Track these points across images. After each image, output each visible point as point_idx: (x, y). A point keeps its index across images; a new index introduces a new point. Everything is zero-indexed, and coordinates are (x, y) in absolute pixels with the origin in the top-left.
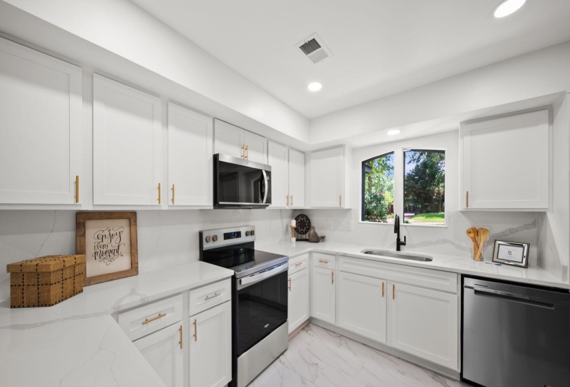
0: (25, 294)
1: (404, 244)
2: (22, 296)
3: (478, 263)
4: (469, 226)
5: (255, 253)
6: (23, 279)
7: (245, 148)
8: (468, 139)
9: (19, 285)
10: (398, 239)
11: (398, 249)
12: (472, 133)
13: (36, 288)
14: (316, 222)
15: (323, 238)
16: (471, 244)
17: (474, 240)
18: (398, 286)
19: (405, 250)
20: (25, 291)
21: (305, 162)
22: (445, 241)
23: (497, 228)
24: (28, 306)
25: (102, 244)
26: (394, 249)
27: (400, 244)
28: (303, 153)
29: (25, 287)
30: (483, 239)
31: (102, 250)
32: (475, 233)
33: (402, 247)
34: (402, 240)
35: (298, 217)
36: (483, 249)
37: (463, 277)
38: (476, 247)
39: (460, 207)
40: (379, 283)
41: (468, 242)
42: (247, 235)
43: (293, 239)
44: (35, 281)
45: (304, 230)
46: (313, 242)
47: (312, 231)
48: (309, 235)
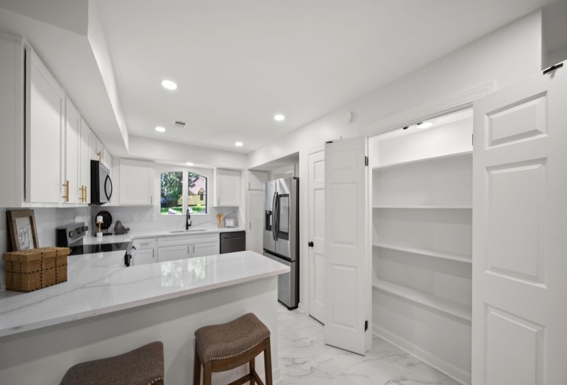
0: (43, 278)
1: (190, 225)
3: (220, 228)
5: (84, 247)
6: (41, 265)
9: (38, 271)
10: (187, 223)
11: (187, 229)
13: (54, 270)
15: (128, 229)
16: (218, 222)
17: (219, 219)
18: (196, 246)
19: (190, 229)
20: (43, 275)
22: (208, 222)
23: (226, 214)
24: (47, 286)
25: (22, 241)
26: (184, 229)
27: (188, 226)
29: (43, 272)
30: (222, 218)
32: (219, 216)
33: (189, 227)
34: (189, 223)
35: (99, 214)
36: (222, 223)
37: (221, 234)
38: (220, 222)
39: (215, 205)
40: (186, 247)
41: (216, 221)
42: (83, 230)
43: (100, 234)
44: (52, 264)
45: (105, 226)
46: (120, 234)
47: (119, 225)
48: (116, 229)
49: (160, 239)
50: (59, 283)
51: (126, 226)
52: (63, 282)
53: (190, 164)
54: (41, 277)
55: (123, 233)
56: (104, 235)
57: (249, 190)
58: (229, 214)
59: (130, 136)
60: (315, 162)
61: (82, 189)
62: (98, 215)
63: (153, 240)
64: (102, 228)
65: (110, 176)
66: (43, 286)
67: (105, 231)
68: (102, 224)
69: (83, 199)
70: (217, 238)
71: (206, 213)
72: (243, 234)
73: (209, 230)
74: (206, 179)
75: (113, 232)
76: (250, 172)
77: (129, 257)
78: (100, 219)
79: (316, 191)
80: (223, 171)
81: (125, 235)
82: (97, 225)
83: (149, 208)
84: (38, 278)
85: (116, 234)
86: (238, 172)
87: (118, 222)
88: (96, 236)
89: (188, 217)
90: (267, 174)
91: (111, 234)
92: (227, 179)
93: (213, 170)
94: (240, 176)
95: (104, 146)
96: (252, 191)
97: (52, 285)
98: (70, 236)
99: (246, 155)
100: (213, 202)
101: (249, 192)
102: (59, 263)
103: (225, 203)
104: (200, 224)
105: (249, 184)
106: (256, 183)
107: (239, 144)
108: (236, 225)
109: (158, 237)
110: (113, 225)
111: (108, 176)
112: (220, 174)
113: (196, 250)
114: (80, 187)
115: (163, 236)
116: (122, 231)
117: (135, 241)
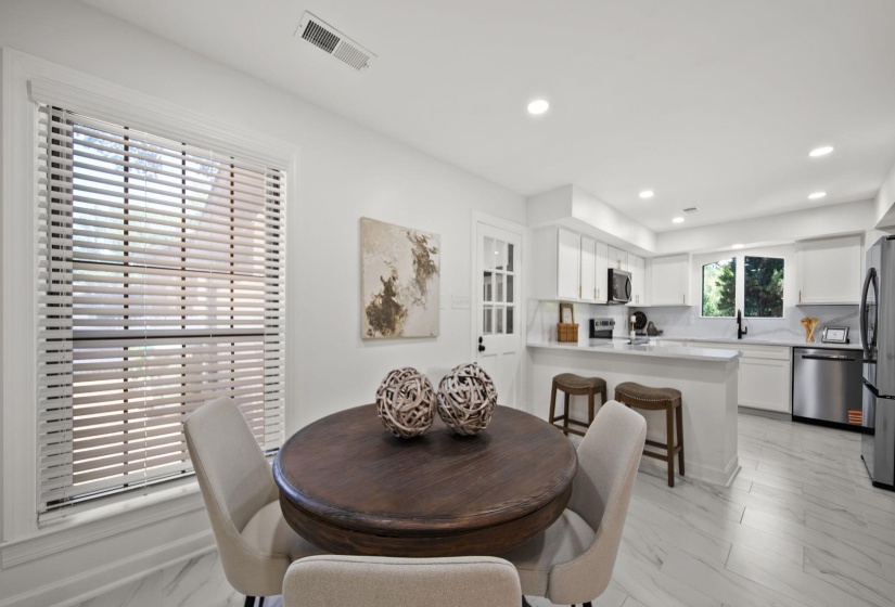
1: (745, 333)
4: (803, 316)
7: (619, 262)
8: (801, 253)
10: (740, 331)
11: (740, 337)
12: (804, 249)
15: (661, 332)
16: (805, 330)
17: (807, 327)
19: (745, 338)
21: (645, 267)
23: (827, 318)
26: (735, 338)
27: (741, 334)
28: (643, 258)
30: (814, 325)
32: (809, 321)
33: (743, 336)
34: (743, 330)
35: (634, 314)
37: (796, 347)
38: (809, 332)
43: (633, 333)
45: (639, 325)
46: (652, 335)
47: (652, 326)
48: (648, 330)
49: (689, 344)
51: (658, 328)
53: (738, 247)
55: (656, 335)
56: (637, 334)
61: (595, 291)
62: (632, 315)
63: (681, 344)
64: (636, 328)
67: (640, 331)
68: (636, 324)
72: (856, 354)
75: (646, 333)
78: (634, 319)
80: (816, 242)
81: (658, 336)
82: (631, 324)
85: (649, 335)
86: (858, 237)
87: (651, 323)
89: (739, 320)
91: (643, 334)
98: (596, 325)
103: (814, 299)
110: (647, 326)
111: (628, 279)
116: (653, 332)
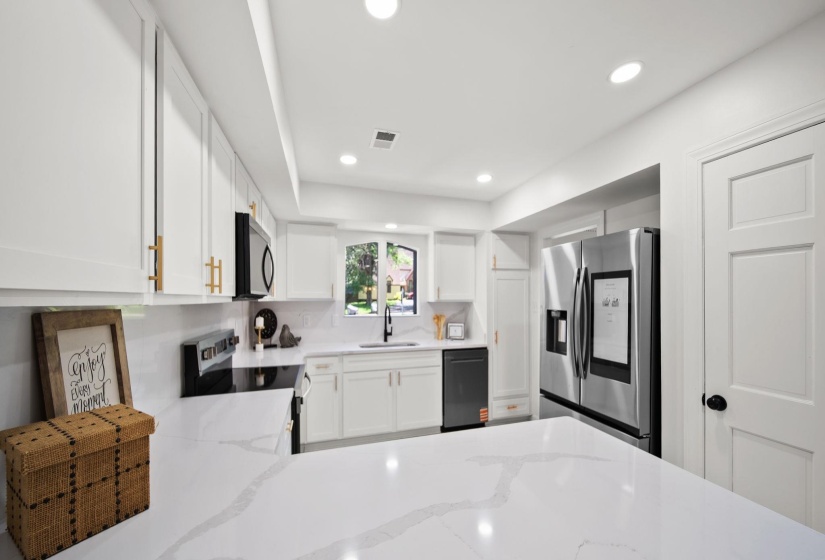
0: (79, 511)
1: (390, 334)
2: (70, 517)
3: (440, 342)
5: (234, 371)
6: (73, 475)
7: (253, 207)
9: (61, 496)
10: (386, 330)
11: (386, 340)
13: (111, 483)
14: (282, 318)
15: (299, 339)
16: (435, 329)
17: (437, 325)
18: (403, 372)
19: (391, 340)
20: (78, 504)
21: (277, 234)
22: (418, 328)
23: (448, 314)
24: (90, 535)
25: (81, 384)
26: (381, 342)
27: (387, 334)
29: (78, 495)
30: (443, 322)
31: (83, 399)
32: (438, 318)
33: (389, 338)
34: (389, 331)
35: (260, 314)
36: (443, 330)
37: (444, 351)
38: (439, 329)
39: (432, 298)
40: (386, 374)
41: (432, 327)
42: (231, 344)
43: (260, 347)
44: (107, 468)
45: (268, 332)
46: (288, 347)
47: (286, 332)
48: (282, 338)
49: (346, 359)
50: (127, 517)
51: (296, 333)
52: (137, 512)
53: (391, 227)
54: (72, 512)
55: (292, 346)
56: (266, 347)
57: (495, 269)
58: (454, 316)
59: (302, 183)
60: (732, 180)
61: (211, 265)
62: (257, 316)
63: (336, 359)
64: (263, 337)
65: (272, 248)
66: (78, 535)
67: (267, 341)
68: (263, 330)
69: (212, 286)
70: (438, 359)
71: (415, 313)
72: (482, 353)
73: (423, 345)
74: (415, 253)
75: (278, 343)
76: (496, 236)
77: (298, 401)
78: (260, 323)
79: (737, 259)
80: (445, 235)
81: (295, 348)
82: (257, 331)
83: (330, 303)
84: (66, 516)
85: (282, 347)
86: (472, 237)
87: (285, 327)
88: (254, 348)
89: (388, 320)
90: (527, 237)
91: (275, 346)
92: (453, 250)
93: (426, 237)
94: (475, 245)
95: (262, 197)
96: (498, 272)
97: (105, 528)
98: (203, 358)
99: (489, 203)
100: (427, 292)
101: (493, 273)
102: (126, 460)
103: (447, 296)
104: (406, 332)
105: (495, 258)
106: (508, 257)
107: (484, 178)
108: (467, 334)
109: (343, 354)
110: (278, 332)
111: (267, 248)
112: (441, 242)
113: (402, 379)
114: (207, 260)
115: (351, 354)
116: (290, 342)
117: (309, 360)
